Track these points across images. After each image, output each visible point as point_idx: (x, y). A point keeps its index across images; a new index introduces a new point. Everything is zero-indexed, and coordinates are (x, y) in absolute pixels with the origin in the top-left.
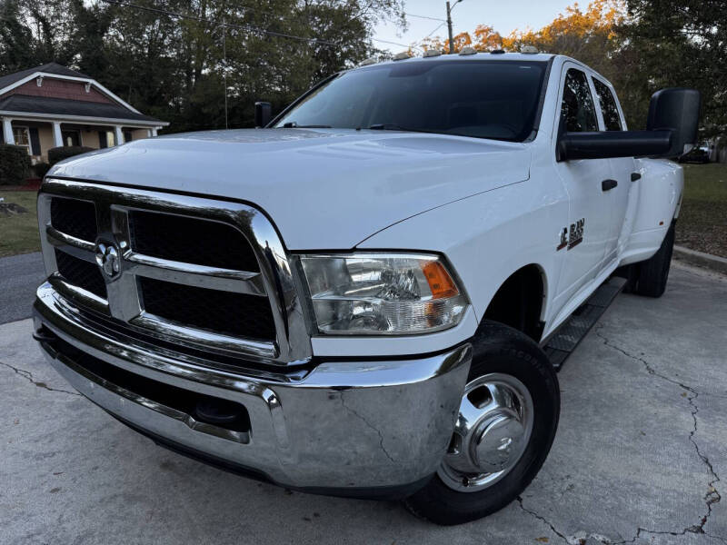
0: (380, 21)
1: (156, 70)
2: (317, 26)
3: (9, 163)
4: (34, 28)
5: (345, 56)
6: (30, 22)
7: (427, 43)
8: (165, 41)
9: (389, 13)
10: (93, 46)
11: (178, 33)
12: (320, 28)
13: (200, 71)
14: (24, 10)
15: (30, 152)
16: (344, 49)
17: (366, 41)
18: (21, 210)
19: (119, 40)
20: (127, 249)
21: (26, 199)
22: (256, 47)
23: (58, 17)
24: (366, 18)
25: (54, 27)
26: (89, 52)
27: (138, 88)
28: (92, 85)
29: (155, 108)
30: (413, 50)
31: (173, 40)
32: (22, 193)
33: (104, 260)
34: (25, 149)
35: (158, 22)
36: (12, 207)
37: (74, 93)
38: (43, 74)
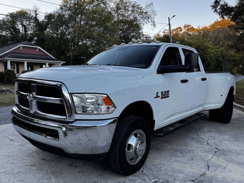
0: (145, 24)
1: (63, 43)
2: (122, 26)
3: (8, 76)
4: (21, 29)
5: (133, 37)
6: (20, 27)
7: (165, 31)
8: (66, 33)
9: (149, 21)
10: (41, 35)
11: (71, 30)
12: (123, 27)
13: (78, 43)
14: (18, 23)
15: (16, 72)
16: (132, 34)
17: (140, 31)
18: (10, 92)
19: (50, 33)
20: (34, 94)
21: (13, 89)
22: (99, 35)
23: (30, 25)
24: (140, 23)
25: (28, 28)
26: (39, 37)
27: (56, 49)
28: (39, 49)
29: (61, 57)
30: (159, 34)
31: (69, 33)
32: (11, 86)
33: (29, 97)
34: (14, 71)
35: (64, 26)
36: (8, 91)
37: (33, 52)
38: (22, 45)
